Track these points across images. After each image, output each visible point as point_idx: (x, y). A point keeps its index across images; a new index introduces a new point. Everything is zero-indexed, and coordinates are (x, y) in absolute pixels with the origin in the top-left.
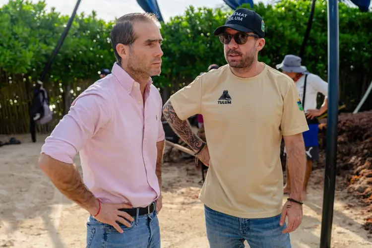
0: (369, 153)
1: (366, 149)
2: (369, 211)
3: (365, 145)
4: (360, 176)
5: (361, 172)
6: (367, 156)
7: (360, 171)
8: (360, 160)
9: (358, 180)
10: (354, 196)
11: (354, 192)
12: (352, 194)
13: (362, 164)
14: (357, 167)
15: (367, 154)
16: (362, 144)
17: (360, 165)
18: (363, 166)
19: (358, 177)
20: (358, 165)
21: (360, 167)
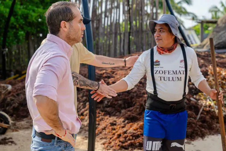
0: (88, 99)
1: (85, 96)
2: (101, 139)
3: (83, 94)
4: (85, 116)
5: (85, 113)
6: (86, 101)
7: (83, 112)
8: (82, 105)
9: (84, 119)
10: (85, 130)
11: (85, 128)
12: (84, 129)
13: (84, 107)
14: (81, 110)
15: (86, 100)
16: (81, 93)
17: (83, 108)
18: (85, 109)
19: (83, 117)
20: (81, 108)
21: (83, 110)
